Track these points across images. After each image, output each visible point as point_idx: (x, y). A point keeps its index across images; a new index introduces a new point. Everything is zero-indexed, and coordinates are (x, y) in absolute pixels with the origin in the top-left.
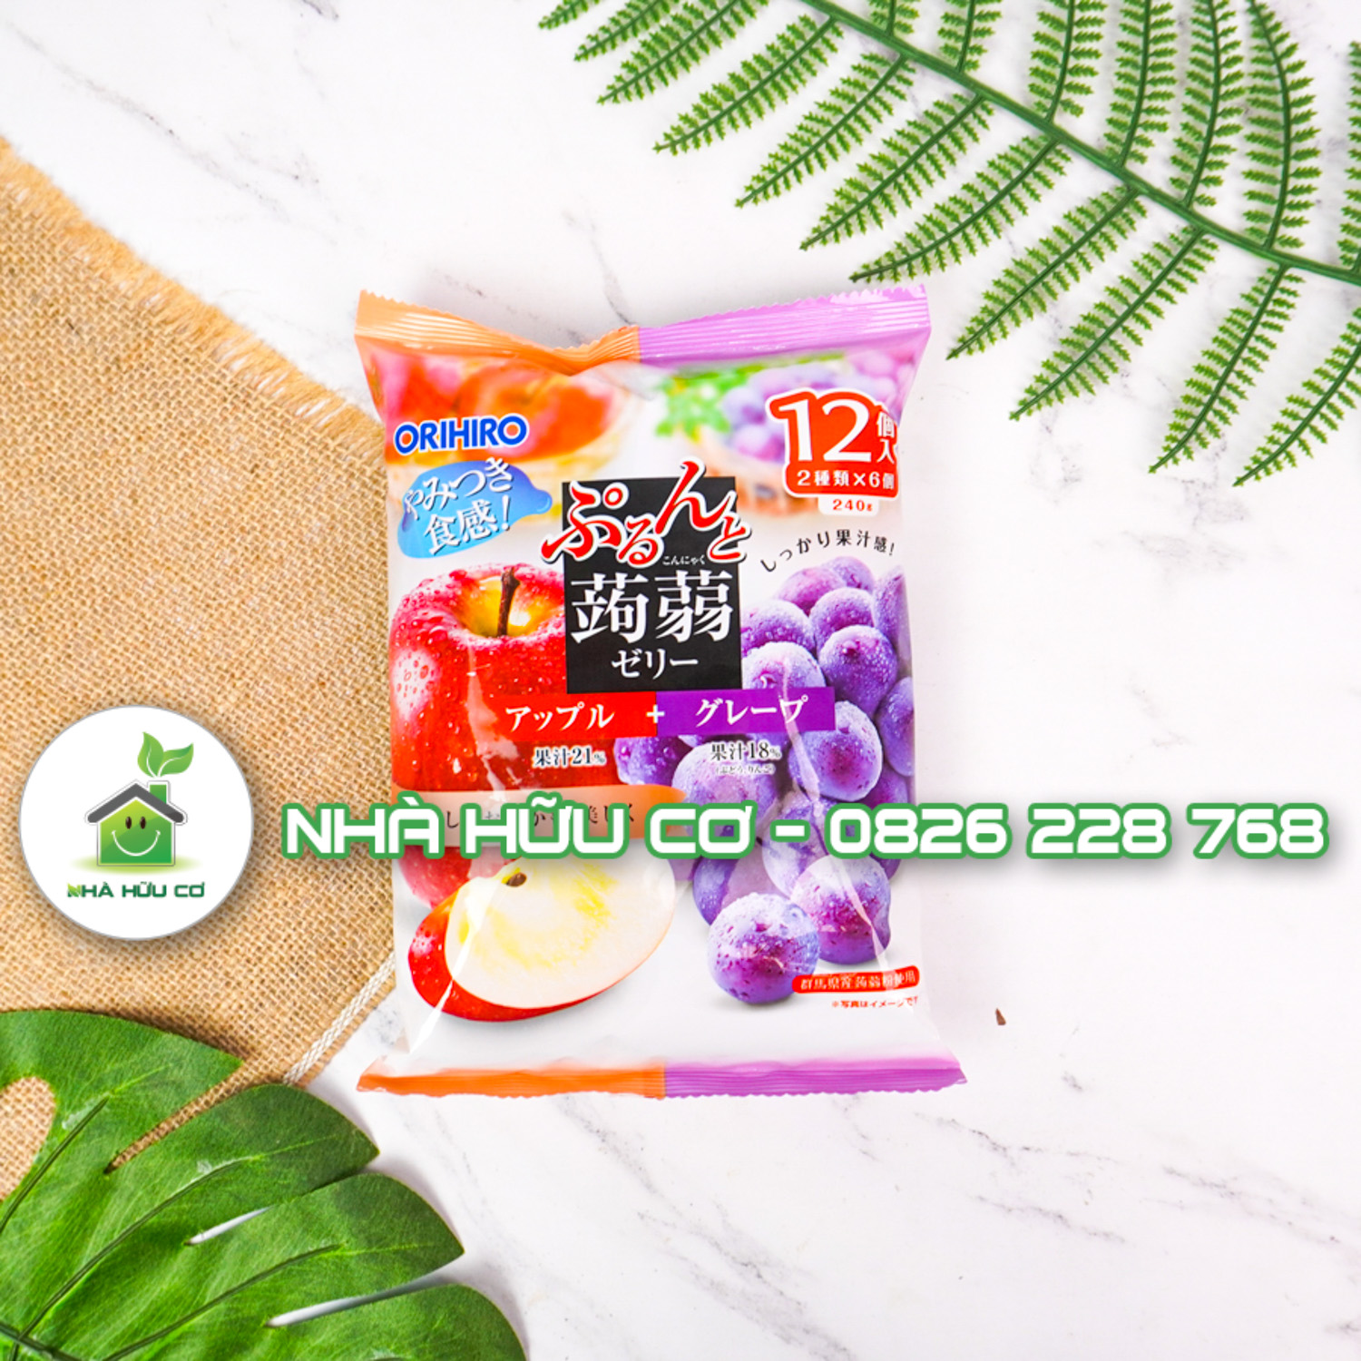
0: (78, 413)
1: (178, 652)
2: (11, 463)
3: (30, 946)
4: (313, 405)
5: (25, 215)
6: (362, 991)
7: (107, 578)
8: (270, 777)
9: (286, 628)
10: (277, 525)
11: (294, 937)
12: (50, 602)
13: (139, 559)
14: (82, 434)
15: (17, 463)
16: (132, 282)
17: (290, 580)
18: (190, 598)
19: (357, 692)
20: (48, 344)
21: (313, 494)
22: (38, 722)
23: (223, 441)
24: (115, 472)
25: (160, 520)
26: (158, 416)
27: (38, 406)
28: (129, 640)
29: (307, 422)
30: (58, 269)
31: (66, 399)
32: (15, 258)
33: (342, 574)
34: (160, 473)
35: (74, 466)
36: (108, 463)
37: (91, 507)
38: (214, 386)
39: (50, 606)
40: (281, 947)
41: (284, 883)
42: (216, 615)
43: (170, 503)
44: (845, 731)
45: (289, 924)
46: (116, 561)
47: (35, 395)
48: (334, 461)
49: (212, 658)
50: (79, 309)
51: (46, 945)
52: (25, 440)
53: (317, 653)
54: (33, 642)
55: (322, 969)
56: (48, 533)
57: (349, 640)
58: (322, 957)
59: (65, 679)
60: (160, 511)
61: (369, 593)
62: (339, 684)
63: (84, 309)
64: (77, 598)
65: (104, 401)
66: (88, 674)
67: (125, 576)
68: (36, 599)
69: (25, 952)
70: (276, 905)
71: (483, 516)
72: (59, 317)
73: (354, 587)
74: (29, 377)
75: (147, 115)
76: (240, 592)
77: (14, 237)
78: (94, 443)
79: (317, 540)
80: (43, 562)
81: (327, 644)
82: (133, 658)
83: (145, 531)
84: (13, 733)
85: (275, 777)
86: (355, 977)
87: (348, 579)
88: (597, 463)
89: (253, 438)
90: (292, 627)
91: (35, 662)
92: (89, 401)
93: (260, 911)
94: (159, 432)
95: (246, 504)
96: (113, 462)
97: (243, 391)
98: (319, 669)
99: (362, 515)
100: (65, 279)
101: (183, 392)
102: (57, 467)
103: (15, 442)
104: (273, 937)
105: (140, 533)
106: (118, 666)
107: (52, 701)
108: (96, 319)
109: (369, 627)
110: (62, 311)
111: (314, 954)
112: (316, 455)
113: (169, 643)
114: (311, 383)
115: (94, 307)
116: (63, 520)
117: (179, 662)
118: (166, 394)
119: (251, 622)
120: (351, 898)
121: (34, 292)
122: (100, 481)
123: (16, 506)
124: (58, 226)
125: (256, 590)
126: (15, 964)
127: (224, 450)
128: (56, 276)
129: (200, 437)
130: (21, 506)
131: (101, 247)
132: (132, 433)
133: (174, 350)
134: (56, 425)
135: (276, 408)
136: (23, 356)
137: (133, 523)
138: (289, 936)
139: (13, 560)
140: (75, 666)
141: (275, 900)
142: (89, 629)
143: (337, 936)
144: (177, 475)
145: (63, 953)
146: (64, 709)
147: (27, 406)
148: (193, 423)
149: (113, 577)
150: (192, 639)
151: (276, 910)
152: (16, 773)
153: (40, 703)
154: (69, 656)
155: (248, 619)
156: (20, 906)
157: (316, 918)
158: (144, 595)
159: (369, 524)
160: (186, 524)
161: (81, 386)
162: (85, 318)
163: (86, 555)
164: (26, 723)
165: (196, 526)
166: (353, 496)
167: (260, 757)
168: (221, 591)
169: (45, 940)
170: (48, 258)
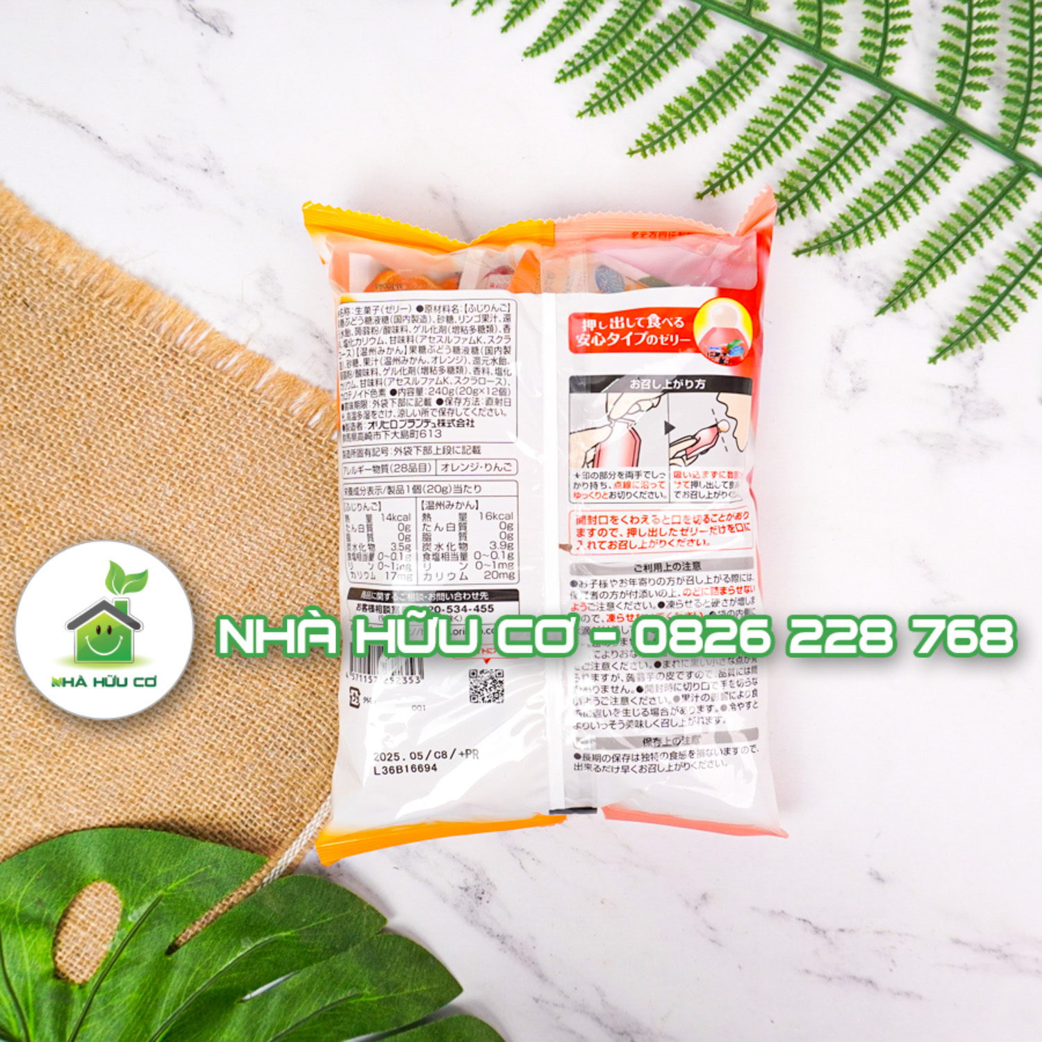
0: (37, 377)
3: (31, 813)
4: (229, 359)
6: (301, 836)
7: (71, 512)
8: (215, 668)
9: (220, 546)
10: (207, 460)
11: (243, 796)
12: (25, 534)
13: (95, 495)
14: (41, 394)
16: (74, 265)
17: (221, 506)
18: (140, 524)
19: (281, 594)
20: (9, 320)
21: (235, 433)
23: (158, 394)
24: (71, 424)
25: (111, 461)
26: (103, 375)
29: (226, 375)
30: (14, 258)
31: (27, 366)
33: (263, 498)
34: (107, 422)
35: (37, 421)
36: (65, 417)
37: (53, 454)
38: (146, 348)
39: (25, 538)
40: (232, 805)
41: (232, 753)
43: (118, 448)
45: (238, 786)
46: (77, 497)
48: (250, 406)
50: (33, 291)
51: (43, 811)
53: (247, 565)
54: (14, 567)
55: (268, 821)
56: (20, 478)
57: (272, 552)
58: (266, 811)
60: (111, 454)
61: (286, 512)
62: (266, 589)
63: (37, 291)
64: (47, 529)
65: (58, 365)
67: (85, 509)
68: (14, 532)
69: (26, 818)
70: (226, 771)
72: (16, 298)
73: (274, 509)
75: (79, 125)
76: (180, 517)
78: (52, 401)
79: (241, 472)
80: (17, 501)
81: (254, 557)
83: (99, 471)
85: (219, 667)
86: (295, 825)
87: (268, 502)
89: (182, 389)
90: (224, 544)
92: (46, 367)
93: (213, 776)
94: (105, 389)
95: (181, 444)
96: (68, 415)
97: (171, 350)
98: (249, 577)
99: (276, 449)
100: (21, 266)
101: (121, 355)
102: (23, 423)
104: (226, 796)
105: (96, 473)
108: (47, 298)
109: (287, 540)
110: (18, 293)
111: (259, 809)
112: (234, 401)
114: (228, 341)
115: (46, 288)
118: (108, 357)
119: (191, 541)
120: (287, 761)
122: (59, 432)
124: (10, 222)
125: (193, 515)
126: (19, 827)
127: (159, 401)
128: (13, 264)
129: (139, 391)
131: (48, 237)
132: (82, 391)
133: (111, 320)
134: (20, 387)
135: (199, 364)
137: (89, 466)
138: (239, 795)
141: (225, 767)
143: (277, 793)
144: (122, 424)
145: (57, 817)
148: (132, 379)
149: (76, 511)
151: (227, 775)
152: (9, 675)
155: (188, 539)
156: (20, 781)
157: (259, 780)
158: (102, 524)
159: (283, 457)
160: (133, 463)
161: (38, 354)
162: (38, 298)
163: (53, 494)
165: (141, 465)
166: (268, 433)
168: (164, 517)
169: (41, 808)
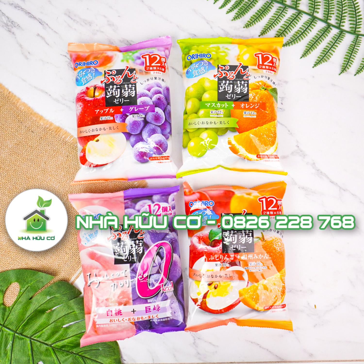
44: (157, 113)
71: (90, 76)
88: (110, 67)
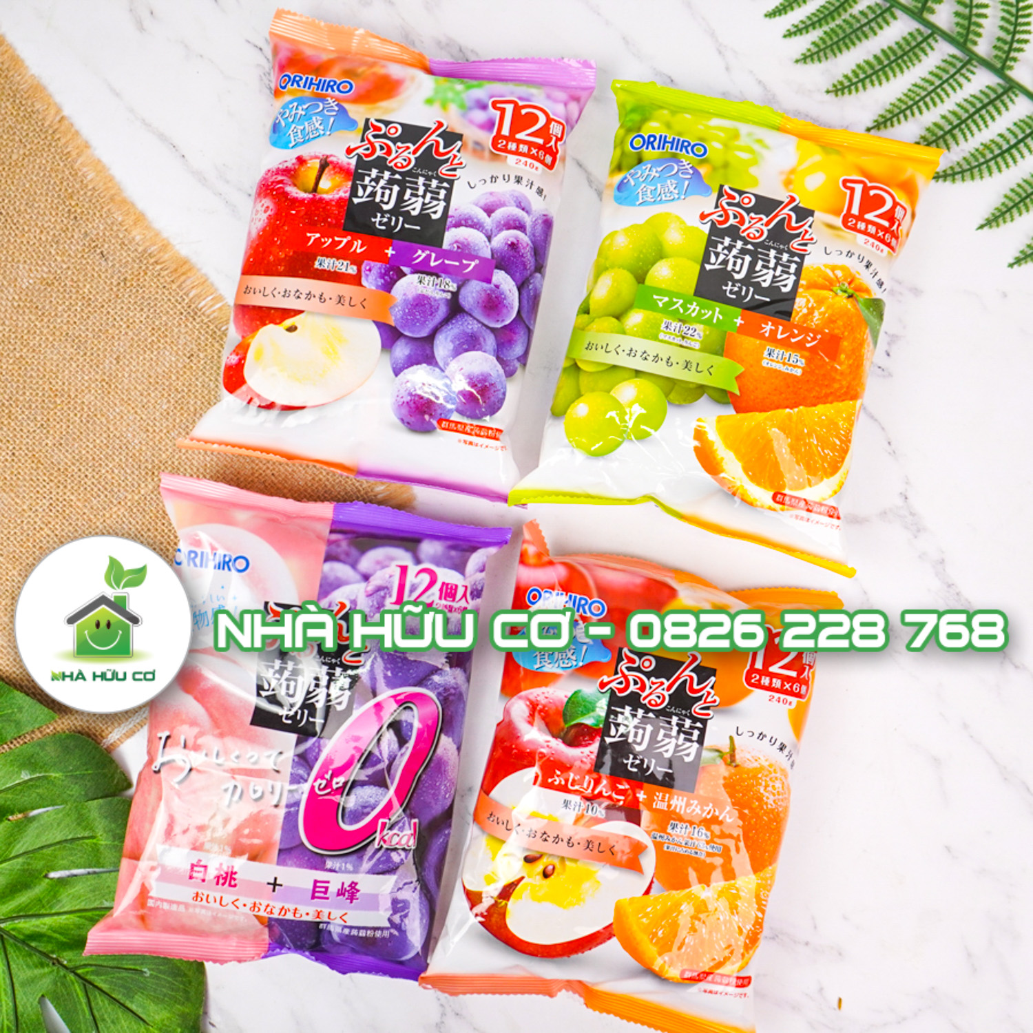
0: (96, 306)
1: (124, 454)
2: (51, 327)
5: (90, 187)
7: (93, 404)
12: (56, 411)
13: (113, 396)
14: (95, 318)
15: (55, 327)
16: (142, 237)
18: (138, 424)
20: (88, 263)
22: (34, 479)
23: (176, 337)
24: (110, 343)
26: (142, 316)
27: (74, 297)
28: (98, 441)
30: (102, 221)
31: (91, 296)
32: (79, 211)
34: (135, 349)
35: (87, 336)
36: (107, 337)
37: (92, 360)
38: (177, 304)
39: (56, 413)
42: (151, 436)
43: (138, 367)
46: (99, 395)
47: (74, 291)
49: (143, 460)
50: (109, 247)
52: (62, 315)
54: (42, 432)
56: (64, 371)
59: (56, 457)
60: (131, 370)
63: (112, 247)
64: (73, 411)
65: (113, 301)
66: (70, 457)
67: (103, 404)
68: (48, 407)
72: (97, 249)
74: (72, 280)
75: (172, 144)
77: (81, 199)
78: (101, 324)
80: (57, 387)
82: (98, 453)
83: (120, 381)
84: (19, 483)
89: (193, 339)
91: (40, 444)
92: (104, 300)
94: (140, 325)
96: (110, 337)
97: (193, 310)
100: (105, 228)
101: (159, 305)
102: (77, 334)
103: (56, 315)
105: (117, 381)
106: (88, 455)
107: (45, 468)
108: (118, 254)
110: (99, 246)
113: (121, 448)
115: (119, 247)
116: (74, 365)
117: (124, 460)
118: (149, 304)
121: (86, 232)
122: (100, 347)
123: (49, 352)
124: (107, 197)
127: (175, 342)
128: (100, 225)
129: (163, 332)
130: (52, 352)
131: (130, 213)
132: (124, 323)
133: (158, 280)
134: (82, 310)
136: (72, 267)
137: (114, 375)
139: (41, 382)
140: (63, 451)
142: (76, 430)
144: (145, 352)
146: (52, 474)
147: (67, 296)
148: (161, 323)
149: (96, 404)
150: (134, 448)
153: (38, 468)
154: (61, 444)
158: (112, 417)
160: (145, 381)
161: (101, 290)
162: (112, 252)
163: (84, 388)
164: (28, 478)
165: (150, 383)
167: (159, 524)
168: (157, 423)
170: (98, 215)
